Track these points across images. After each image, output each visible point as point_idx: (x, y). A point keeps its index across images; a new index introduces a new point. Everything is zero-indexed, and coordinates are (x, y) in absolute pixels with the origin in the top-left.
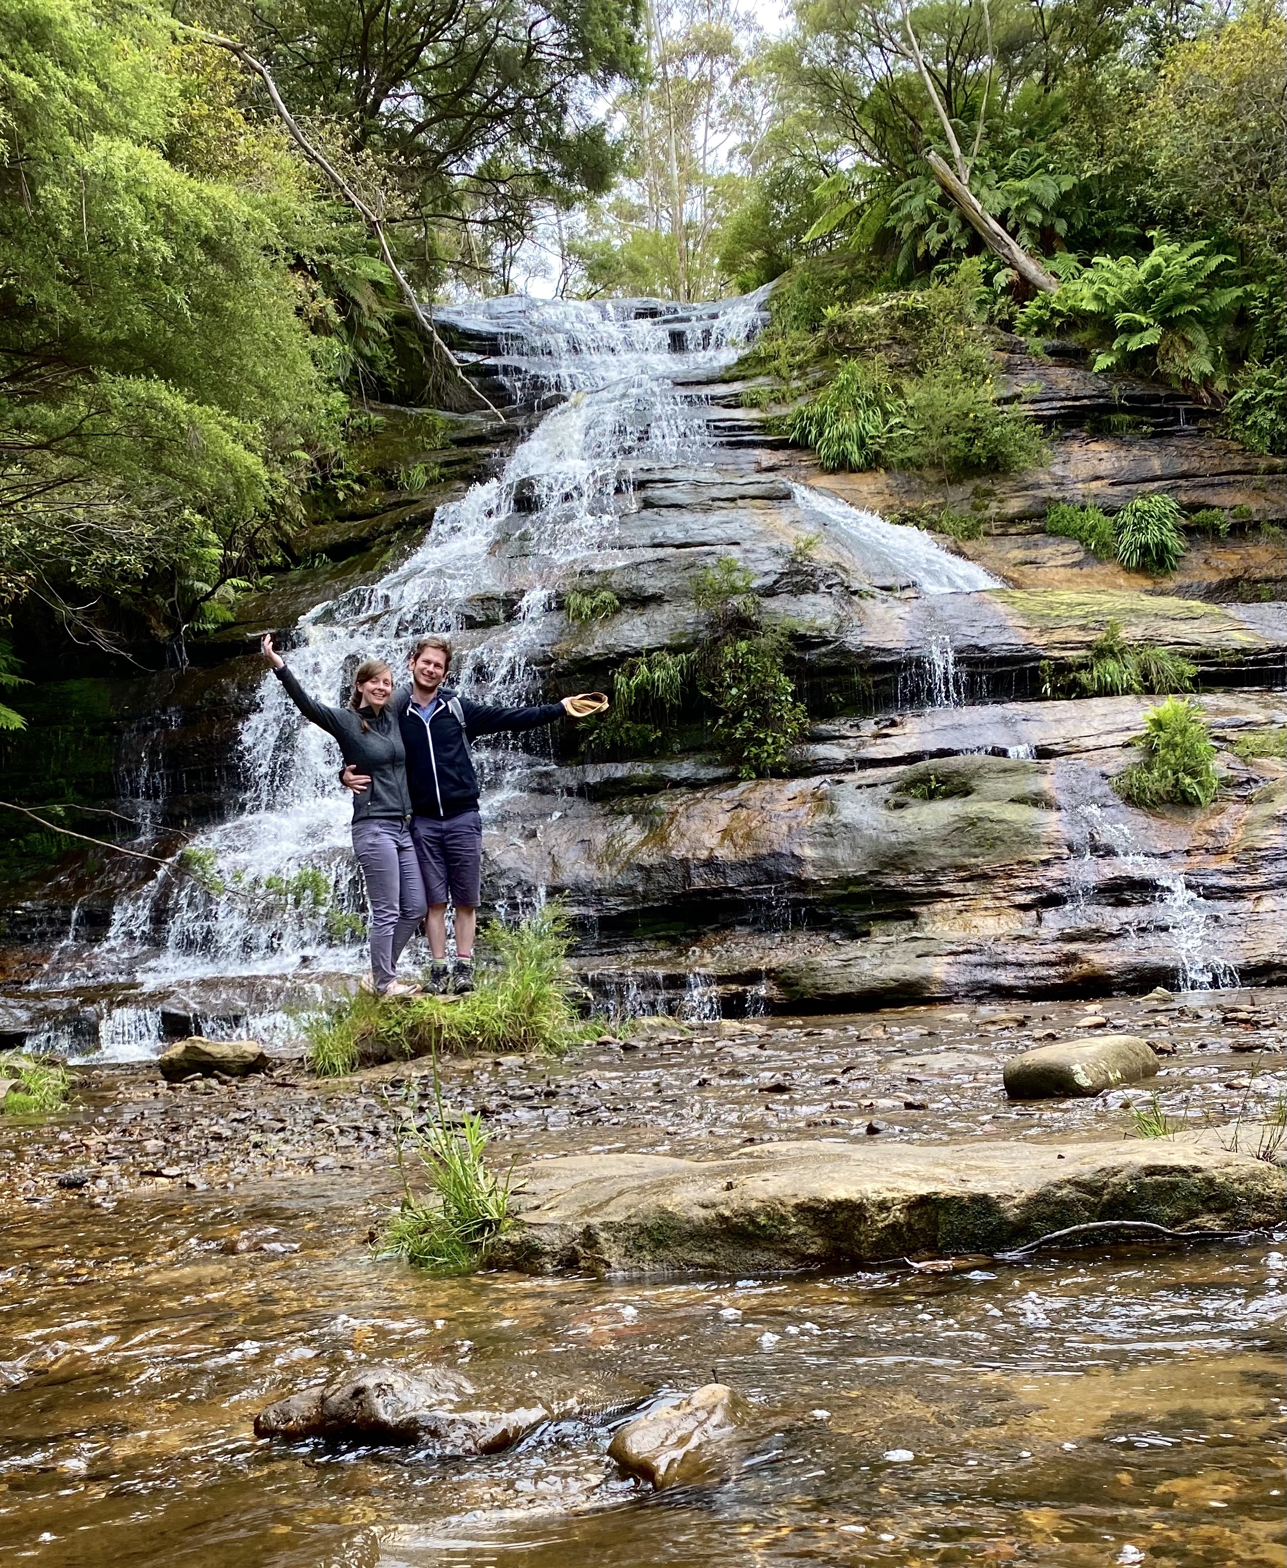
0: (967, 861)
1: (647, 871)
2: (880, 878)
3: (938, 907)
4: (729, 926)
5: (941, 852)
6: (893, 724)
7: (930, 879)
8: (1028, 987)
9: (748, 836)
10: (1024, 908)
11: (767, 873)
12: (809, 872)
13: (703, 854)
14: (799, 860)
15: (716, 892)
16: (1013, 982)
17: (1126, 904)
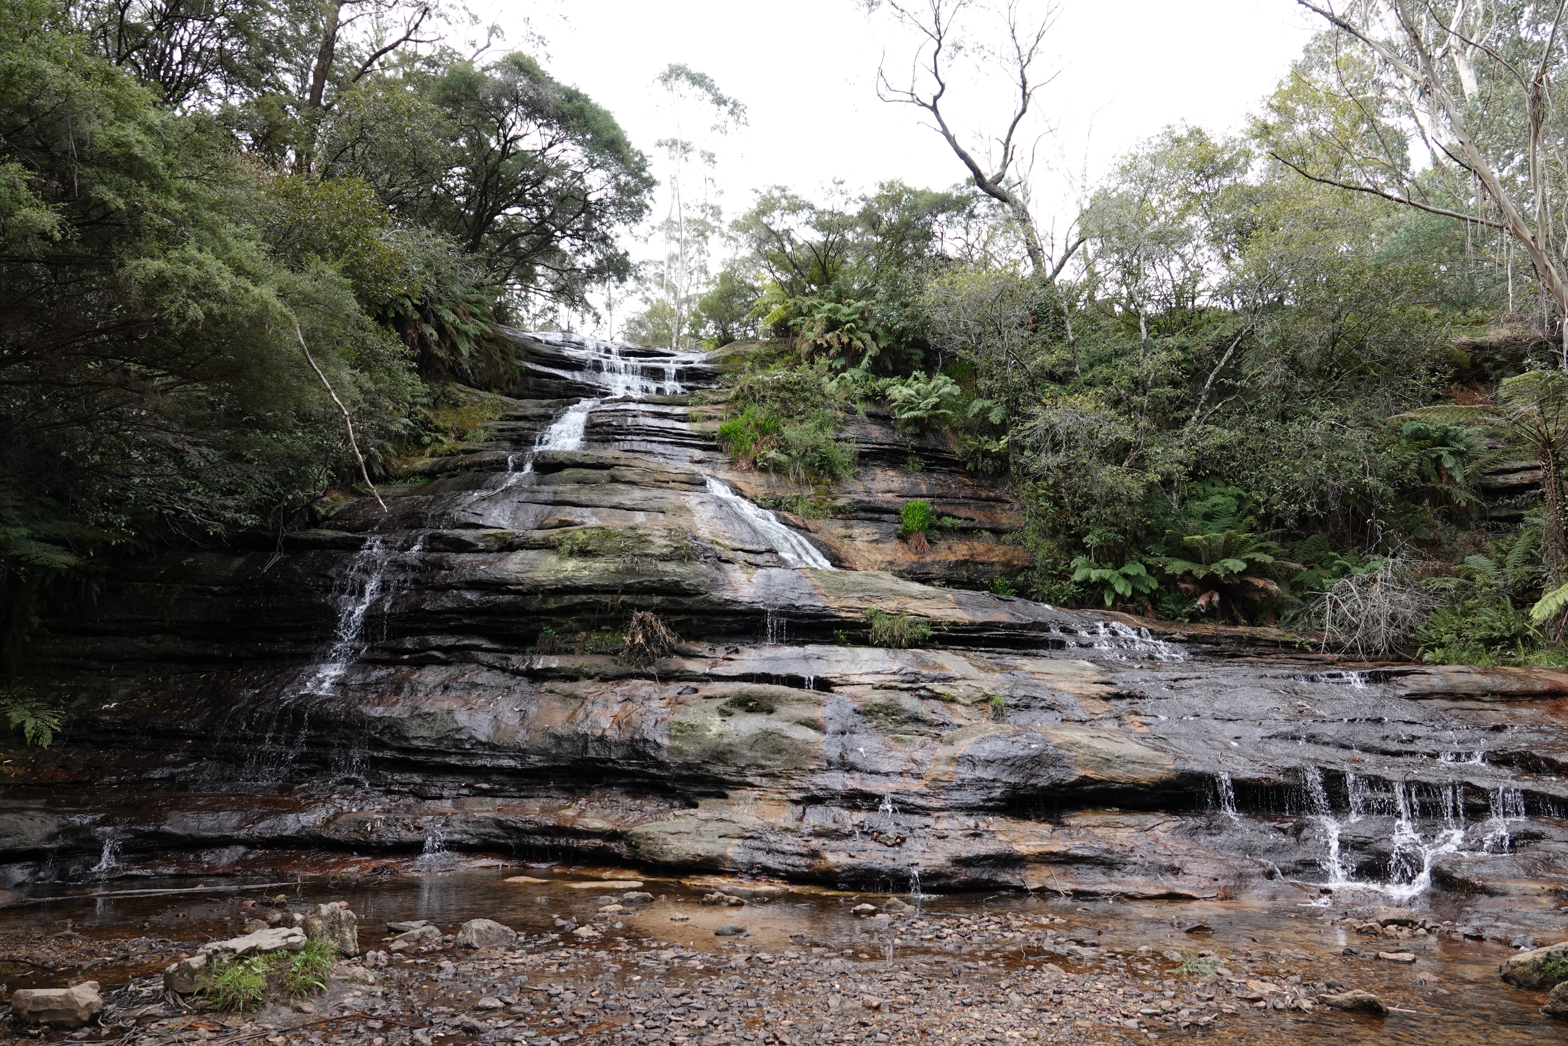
0: (763, 763)
1: (559, 739)
2: (709, 767)
3: (743, 793)
4: (609, 786)
5: (749, 754)
6: (737, 651)
7: (741, 772)
8: (786, 871)
9: (628, 723)
10: (796, 802)
11: (637, 752)
12: (664, 756)
13: (599, 733)
14: (659, 746)
15: (604, 761)
16: (777, 866)
17: (858, 808)
